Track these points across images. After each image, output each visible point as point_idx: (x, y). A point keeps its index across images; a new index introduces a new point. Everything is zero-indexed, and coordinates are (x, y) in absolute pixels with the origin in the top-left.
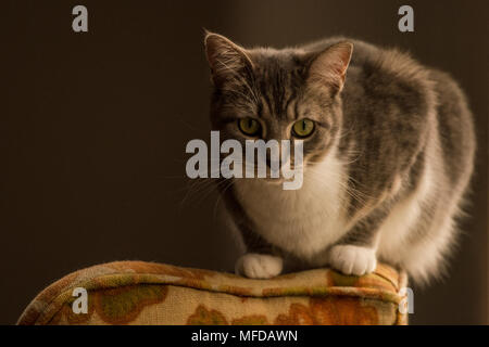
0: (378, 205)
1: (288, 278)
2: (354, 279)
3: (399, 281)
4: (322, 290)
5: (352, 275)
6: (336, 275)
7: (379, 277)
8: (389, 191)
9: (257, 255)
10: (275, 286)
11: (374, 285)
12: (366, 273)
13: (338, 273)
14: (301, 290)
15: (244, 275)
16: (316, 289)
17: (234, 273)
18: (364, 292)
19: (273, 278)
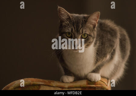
0: (103, 62)
1: (75, 82)
2: (94, 83)
3: (108, 83)
4: (85, 86)
5: (94, 82)
6: (89, 82)
7: (101, 82)
8: (106, 58)
9: (67, 76)
10: (71, 85)
11: (100, 84)
12: (98, 81)
13: (90, 81)
14: (79, 86)
15: (63, 82)
16: (83, 85)
17: (60, 81)
18: (97, 86)
19: (71, 82)
